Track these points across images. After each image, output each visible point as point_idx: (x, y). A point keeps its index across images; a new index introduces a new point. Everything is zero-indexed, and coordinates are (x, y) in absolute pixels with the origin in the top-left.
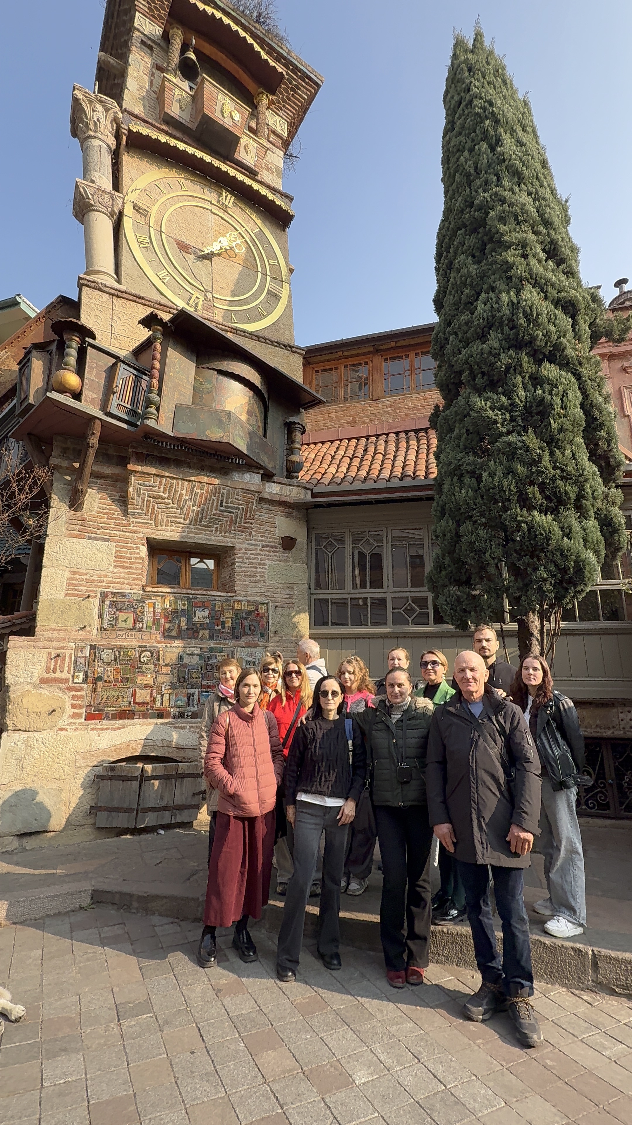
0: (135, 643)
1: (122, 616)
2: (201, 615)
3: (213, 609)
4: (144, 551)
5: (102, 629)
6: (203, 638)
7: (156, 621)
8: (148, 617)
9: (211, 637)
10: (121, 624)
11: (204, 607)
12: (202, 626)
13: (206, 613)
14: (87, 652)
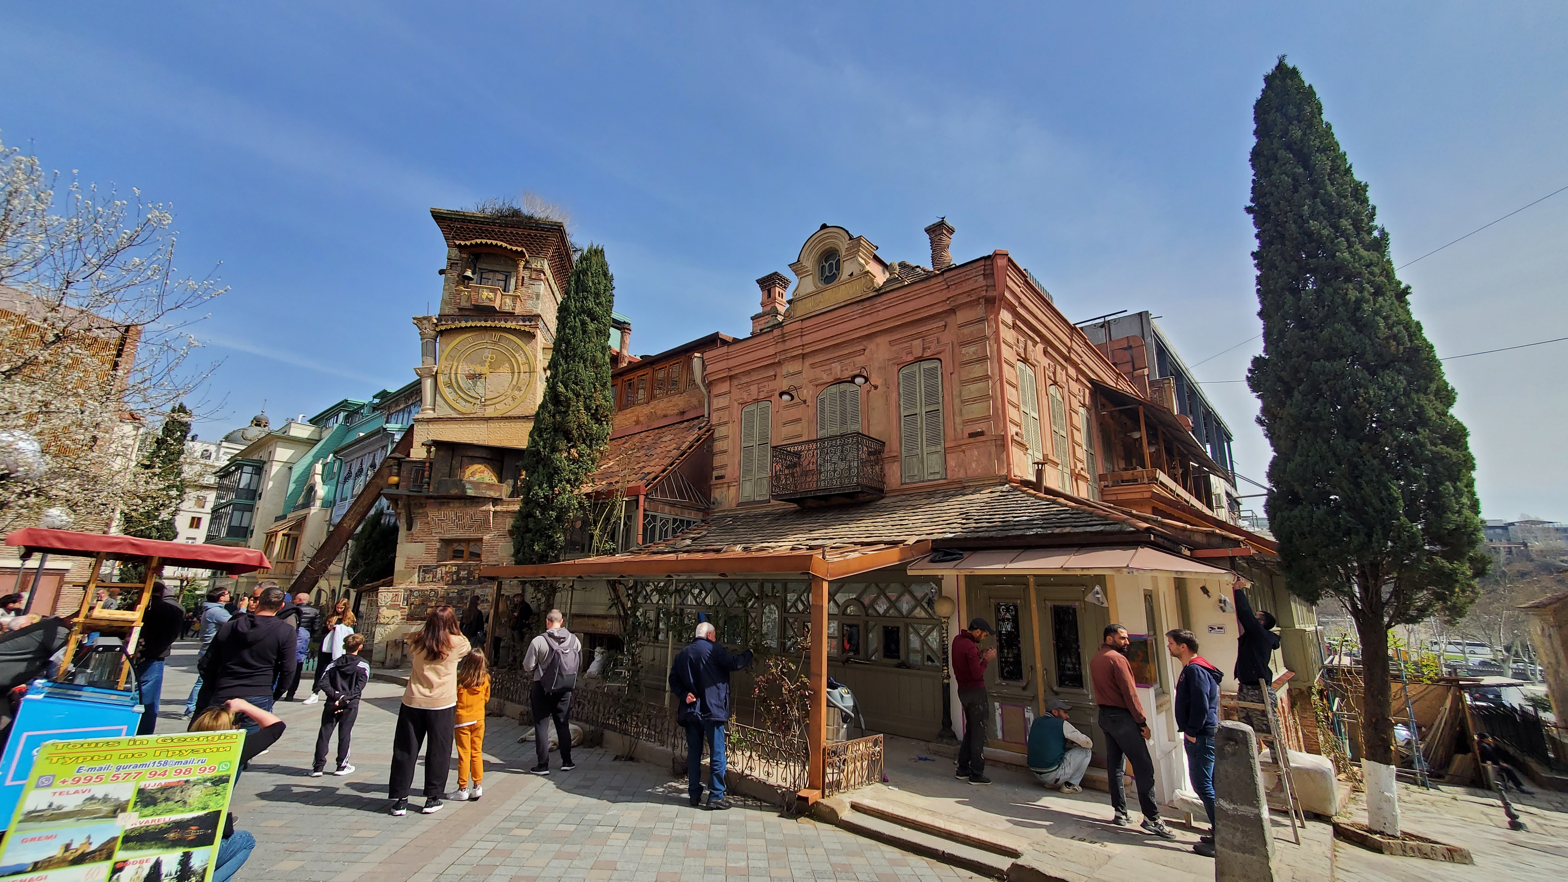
0: (428, 588)
1: (427, 576)
2: (463, 573)
3: (469, 571)
4: (438, 545)
5: (419, 582)
6: (463, 584)
7: (442, 577)
8: (439, 576)
9: (468, 584)
10: (427, 580)
11: (464, 570)
12: (464, 578)
13: (466, 572)
14: (409, 592)
